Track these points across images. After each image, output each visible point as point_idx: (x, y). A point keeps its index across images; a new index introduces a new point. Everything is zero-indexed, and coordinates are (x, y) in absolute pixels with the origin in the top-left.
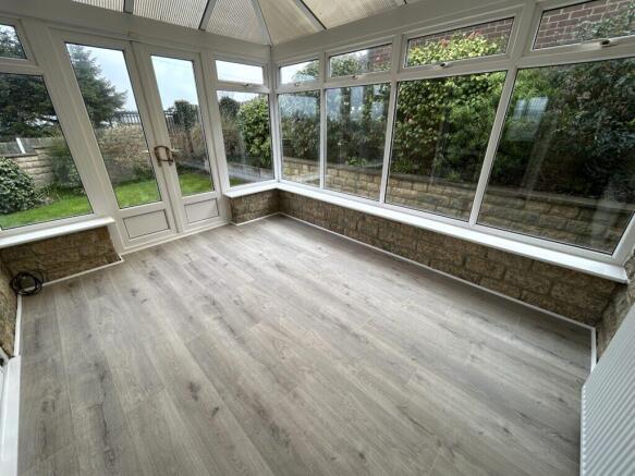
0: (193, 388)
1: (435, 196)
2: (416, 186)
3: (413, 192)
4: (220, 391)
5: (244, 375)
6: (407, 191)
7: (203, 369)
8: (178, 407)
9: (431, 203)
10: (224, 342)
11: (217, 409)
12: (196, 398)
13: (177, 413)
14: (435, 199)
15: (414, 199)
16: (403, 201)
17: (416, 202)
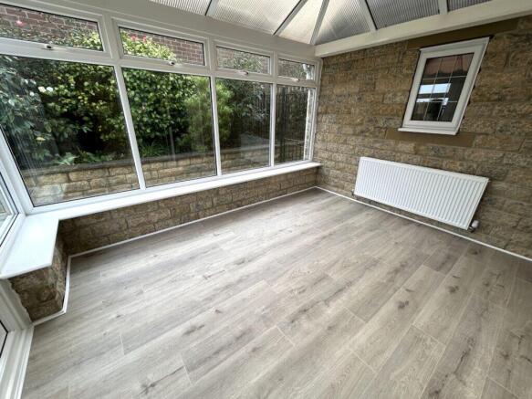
0: (402, 306)
1: (198, 166)
2: (181, 163)
3: (180, 169)
4: (395, 291)
5: (378, 280)
6: (175, 169)
7: (384, 304)
8: (419, 312)
9: (196, 172)
10: (353, 295)
11: (407, 290)
12: (407, 303)
13: (423, 311)
14: (199, 168)
15: (182, 173)
16: (173, 178)
17: (185, 175)
